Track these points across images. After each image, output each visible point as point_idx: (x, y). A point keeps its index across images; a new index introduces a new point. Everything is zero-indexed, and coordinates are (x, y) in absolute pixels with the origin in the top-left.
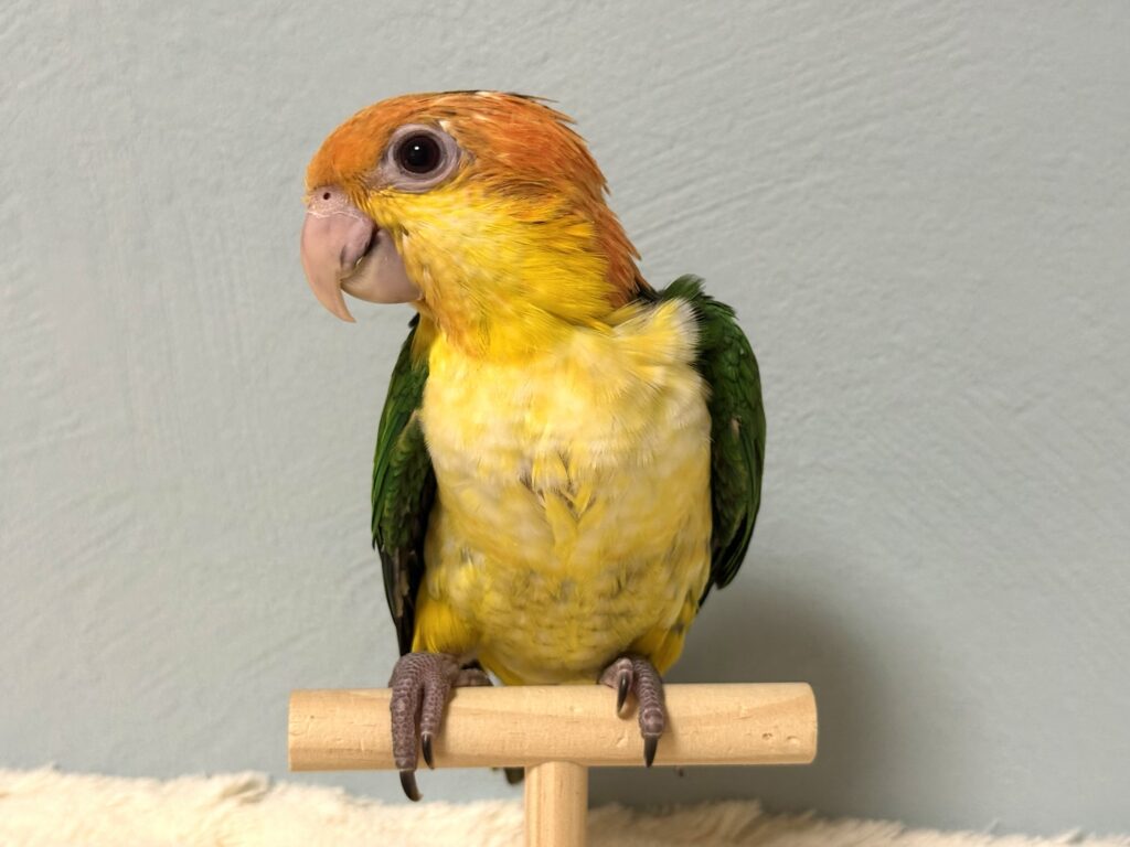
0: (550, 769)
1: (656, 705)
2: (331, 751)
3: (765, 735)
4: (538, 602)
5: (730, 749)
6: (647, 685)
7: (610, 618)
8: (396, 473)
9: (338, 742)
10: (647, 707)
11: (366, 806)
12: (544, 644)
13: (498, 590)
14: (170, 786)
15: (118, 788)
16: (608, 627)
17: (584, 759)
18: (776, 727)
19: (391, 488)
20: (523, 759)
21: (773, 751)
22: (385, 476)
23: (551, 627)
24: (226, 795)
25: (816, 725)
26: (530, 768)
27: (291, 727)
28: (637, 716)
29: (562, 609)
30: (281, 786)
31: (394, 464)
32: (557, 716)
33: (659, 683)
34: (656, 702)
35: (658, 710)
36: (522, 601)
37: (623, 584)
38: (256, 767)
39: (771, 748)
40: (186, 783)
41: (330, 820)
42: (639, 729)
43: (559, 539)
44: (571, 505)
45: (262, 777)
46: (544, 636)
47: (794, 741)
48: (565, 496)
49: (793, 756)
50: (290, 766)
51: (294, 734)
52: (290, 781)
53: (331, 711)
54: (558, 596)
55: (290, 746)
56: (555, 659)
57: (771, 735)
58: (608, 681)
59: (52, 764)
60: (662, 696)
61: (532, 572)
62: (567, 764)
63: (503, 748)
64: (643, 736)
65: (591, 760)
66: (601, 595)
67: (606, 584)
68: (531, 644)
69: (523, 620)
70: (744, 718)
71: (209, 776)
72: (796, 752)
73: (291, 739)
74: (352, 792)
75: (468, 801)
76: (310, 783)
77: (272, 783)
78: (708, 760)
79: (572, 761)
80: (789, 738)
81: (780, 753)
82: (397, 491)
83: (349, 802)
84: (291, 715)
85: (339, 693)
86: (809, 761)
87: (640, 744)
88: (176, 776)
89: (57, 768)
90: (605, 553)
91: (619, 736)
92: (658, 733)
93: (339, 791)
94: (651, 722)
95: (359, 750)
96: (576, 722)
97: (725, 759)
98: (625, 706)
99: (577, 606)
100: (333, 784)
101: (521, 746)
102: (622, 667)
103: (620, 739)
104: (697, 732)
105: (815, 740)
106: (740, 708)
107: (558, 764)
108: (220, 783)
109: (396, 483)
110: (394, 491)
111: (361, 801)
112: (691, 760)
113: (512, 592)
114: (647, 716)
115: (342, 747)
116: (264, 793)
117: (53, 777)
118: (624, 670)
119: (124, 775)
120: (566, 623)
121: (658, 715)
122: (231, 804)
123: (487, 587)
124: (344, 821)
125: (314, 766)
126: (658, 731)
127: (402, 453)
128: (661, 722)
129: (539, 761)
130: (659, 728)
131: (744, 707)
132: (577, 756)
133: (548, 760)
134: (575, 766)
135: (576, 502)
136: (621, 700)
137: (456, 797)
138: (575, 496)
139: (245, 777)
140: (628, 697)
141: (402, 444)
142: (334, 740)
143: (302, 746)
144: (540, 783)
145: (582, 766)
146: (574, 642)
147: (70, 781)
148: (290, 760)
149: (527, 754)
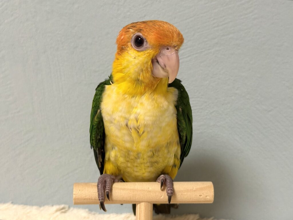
0: (143, 204)
1: (171, 187)
2: (84, 199)
3: (200, 195)
4: (132, 159)
5: (191, 199)
6: (169, 182)
7: (152, 164)
8: (95, 127)
9: (86, 197)
10: (169, 187)
11: (94, 214)
12: (136, 172)
13: (122, 157)
14: (42, 208)
15: (28, 208)
16: (152, 166)
17: (152, 202)
18: (203, 193)
19: (94, 131)
20: (136, 202)
21: (202, 200)
22: (92, 128)
23: (137, 166)
24: (57, 211)
25: (213, 193)
26: (138, 204)
27: (74, 193)
28: (166, 190)
29: (139, 161)
30: (72, 209)
31: (94, 125)
32: (145, 190)
33: (172, 181)
34: (171, 186)
35: (171, 188)
36: (128, 159)
37: (154, 154)
38: (65, 203)
39: (201, 199)
40: (46, 207)
41: (85, 218)
42: (166, 194)
43: (135, 142)
44: (138, 132)
45: (67, 206)
46: (135, 169)
47: (208, 197)
48: (137, 130)
49: (207, 201)
50: (74, 203)
51: (74, 195)
52: (74, 208)
53: (85, 188)
54: (137, 157)
55: (74, 198)
56: (140, 176)
57: (201, 195)
58: (158, 181)
59: (11, 202)
60: (173, 185)
61: (129, 151)
62: (147, 203)
63: (130, 198)
64: (167, 195)
65: (154, 202)
66: (149, 157)
67: (150, 154)
68: (133, 172)
69: (129, 165)
70: (194, 191)
71: (53, 206)
72: (208, 200)
73: (74, 196)
74: (91, 210)
75: (121, 213)
76: (79, 208)
77: (69, 208)
78: (185, 202)
79: (148, 202)
80: (206, 196)
81: (204, 200)
82: (96, 132)
83: (90, 213)
84: (74, 190)
85: (87, 184)
86: (212, 202)
87: (167, 198)
88: (44, 206)
89: (12, 203)
90: (149, 146)
91: (161, 195)
92: (172, 194)
93: (87, 210)
94: (169, 192)
95: (92, 199)
96: (150, 192)
97: (189, 202)
98: (163, 187)
99: (142, 160)
100: (85, 208)
101: (135, 198)
102: (162, 177)
103: (161, 196)
104: (182, 195)
105: (213, 197)
106: (193, 188)
107: (145, 203)
108: (55, 208)
109: (95, 130)
110: (95, 132)
111: (93, 213)
112: (180, 202)
113: (125, 157)
114: (169, 190)
115: (88, 198)
116: (67, 211)
117: (11, 205)
118: (162, 178)
119: (30, 205)
120: (140, 165)
121: (171, 190)
122: (58, 213)
123: (119, 156)
124: (88, 218)
125: (80, 203)
126: (171, 194)
127: (96, 121)
128: (172, 192)
129: (140, 202)
130: (172, 193)
131: (194, 188)
132: (150, 201)
133: (142, 202)
134: (149, 204)
135: (140, 131)
136: (162, 186)
137: (118, 212)
138: (139, 130)
139: (62, 206)
140: (163, 185)
141: (96, 119)
142: (86, 196)
143: (77, 198)
144: (140, 208)
145: (151, 203)
146: (144, 171)
147: (15, 206)
148: (74, 202)
149: (137, 200)
